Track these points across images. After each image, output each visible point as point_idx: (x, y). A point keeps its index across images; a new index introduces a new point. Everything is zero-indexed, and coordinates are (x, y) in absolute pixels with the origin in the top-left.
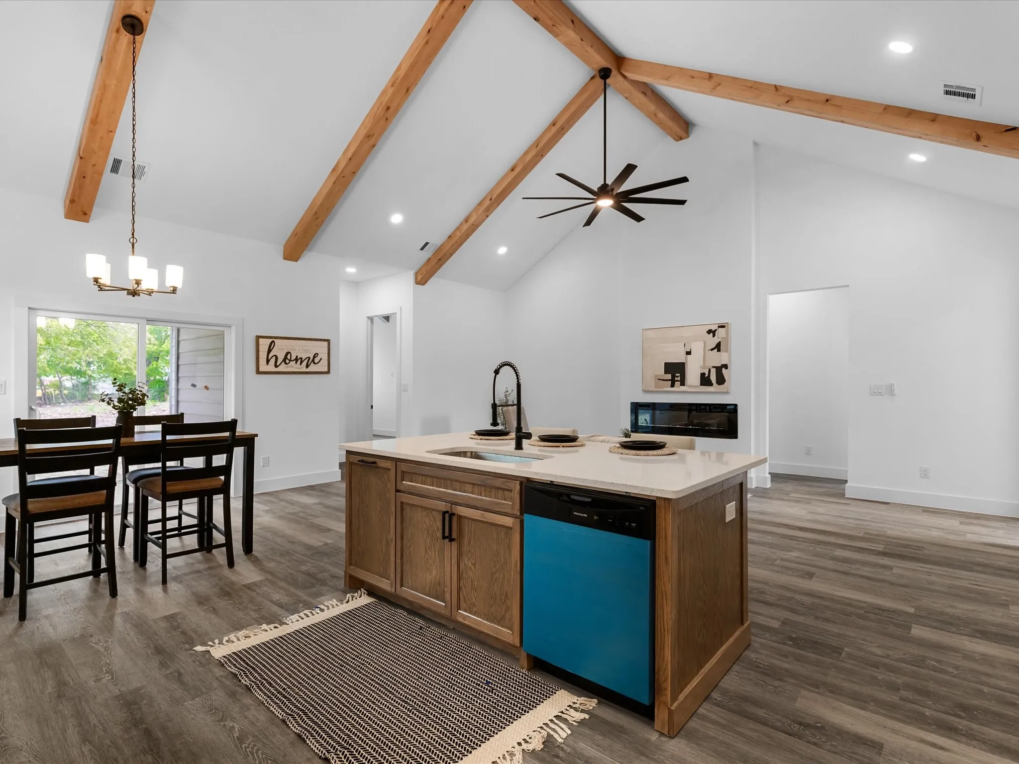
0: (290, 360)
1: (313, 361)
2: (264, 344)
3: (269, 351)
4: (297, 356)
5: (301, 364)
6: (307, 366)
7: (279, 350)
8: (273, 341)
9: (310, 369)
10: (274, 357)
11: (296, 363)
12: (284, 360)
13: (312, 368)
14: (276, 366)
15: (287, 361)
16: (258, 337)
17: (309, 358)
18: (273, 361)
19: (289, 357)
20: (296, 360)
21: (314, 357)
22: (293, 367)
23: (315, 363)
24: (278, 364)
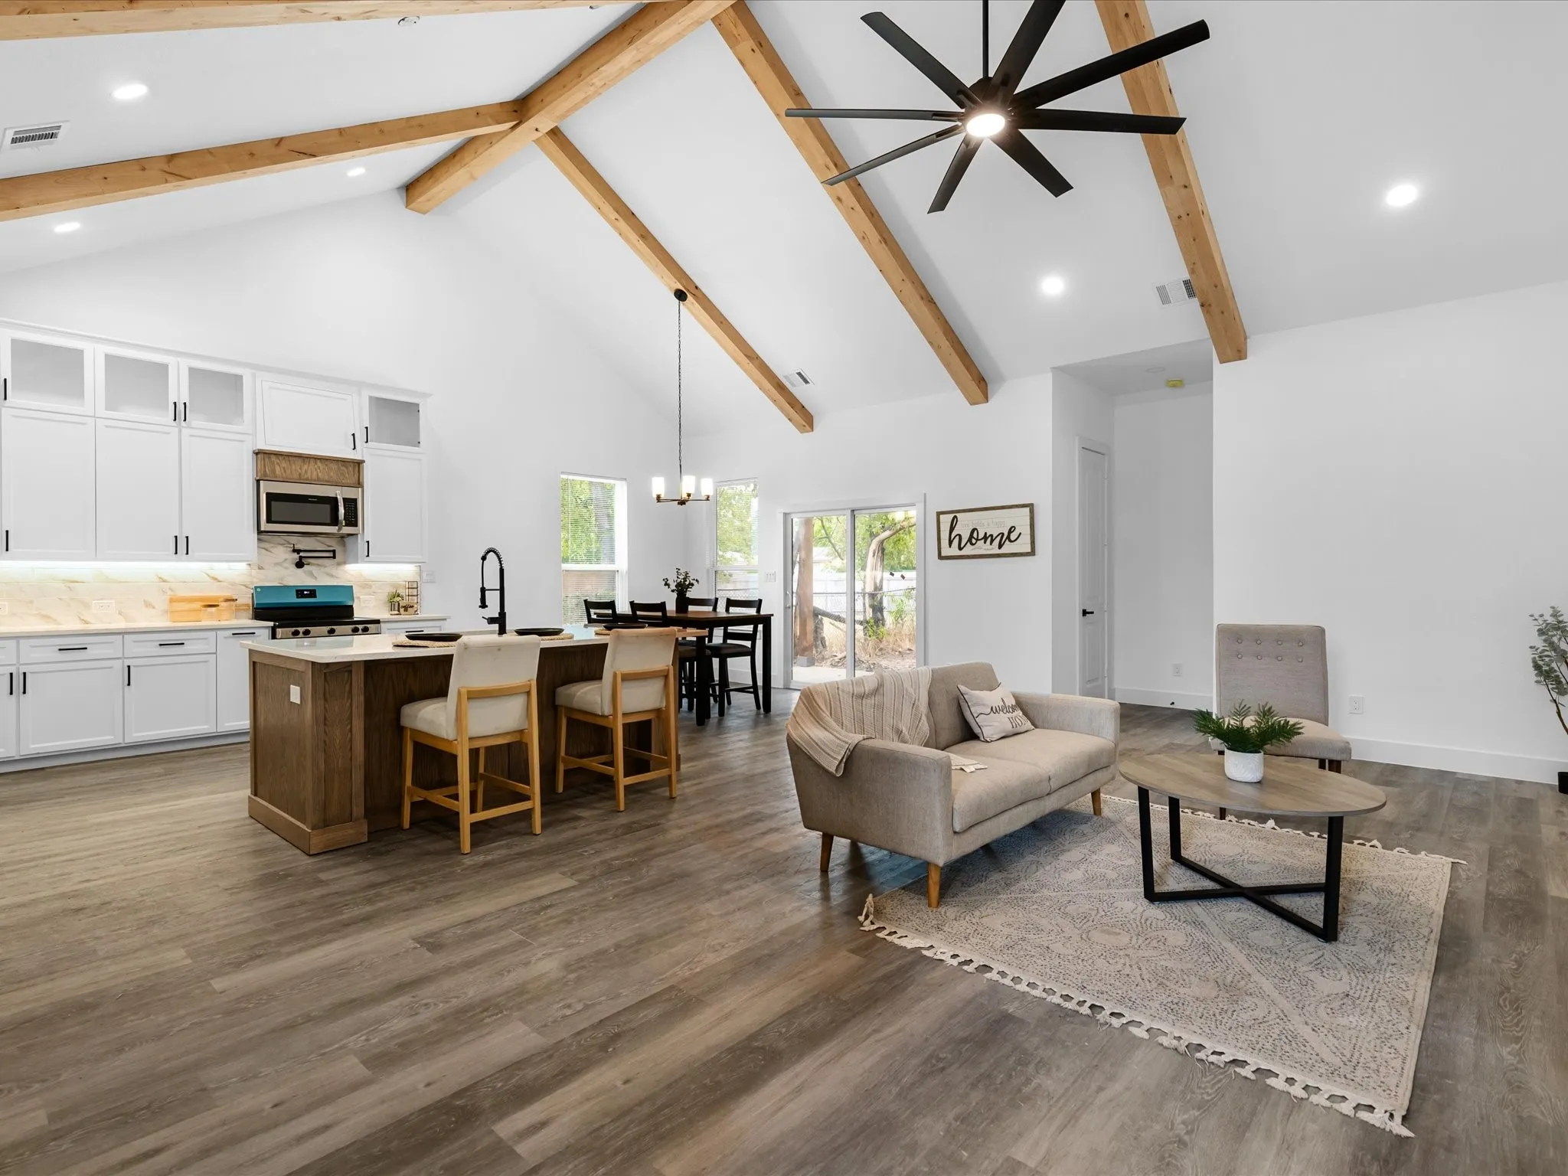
0: (977, 540)
1: (1008, 537)
2: (946, 520)
3: (952, 529)
4: (986, 533)
5: (991, 544)
6: (1000, 546)
7: (963, 530)
8: (955, 517)
9: (1004, 550)
10: (958, 537)
11: (985, 543)
12: (970, 540)
13: (1008, 548)
14: (960, 549)
15: (974, 541)
16: (939, 514)
17: (1003, 534)
18: (956, 542)
19: (975, 535)
20: (985, 538)
21: (1010, 532)
22: (982, 548)
23: (1011, 541)
24: (962, 546)
